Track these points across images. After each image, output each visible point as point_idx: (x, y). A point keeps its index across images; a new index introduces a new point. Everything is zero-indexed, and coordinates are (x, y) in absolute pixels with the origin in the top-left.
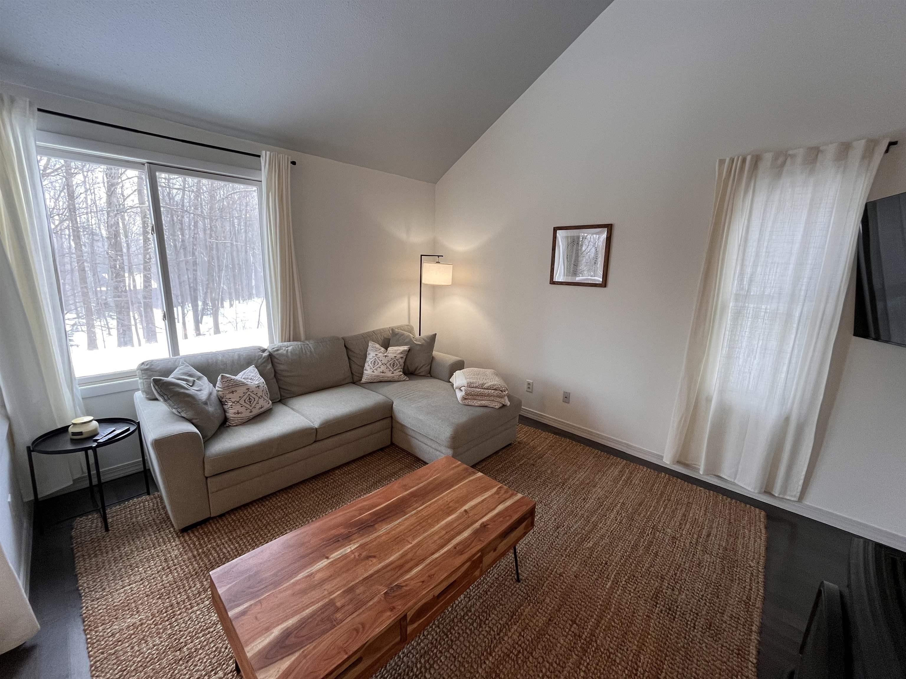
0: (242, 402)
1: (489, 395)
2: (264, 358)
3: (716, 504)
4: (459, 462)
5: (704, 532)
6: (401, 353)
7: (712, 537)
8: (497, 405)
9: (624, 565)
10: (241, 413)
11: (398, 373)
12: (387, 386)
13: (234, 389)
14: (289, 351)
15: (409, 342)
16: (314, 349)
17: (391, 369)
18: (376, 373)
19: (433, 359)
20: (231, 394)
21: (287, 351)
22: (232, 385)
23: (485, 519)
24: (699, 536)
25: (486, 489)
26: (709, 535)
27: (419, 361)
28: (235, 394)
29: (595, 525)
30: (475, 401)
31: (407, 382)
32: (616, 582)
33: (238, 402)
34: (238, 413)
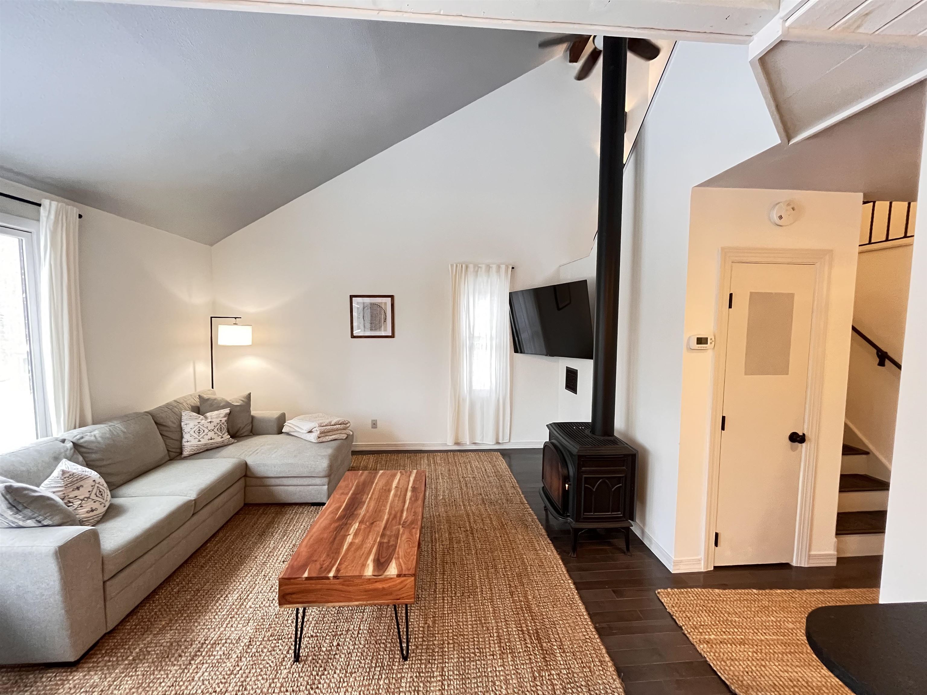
0: (93, 496)
1: (337, 430)
2: (71, 449)
3: (480, 457)
4: (361, 471)
5: (483, 469)
6: (225, 417)
7: (488, 470)
8: (344, 436)
9: (462, 497)
10: (96, 509)
11: (227, 437)
12: (222, 450)
13: (78, 485)
14: (97, 435)
15: (227, 405)
16: (125, 428)
17: (220, 434)
18: (203, 441)
19: (253, 418)
20: (77, 491)
21: (95, 436)
22: (77, 480)
23: (410, 485)
24: (483, 472)
25: (394, 476)
26: (486, 470)
27: (241, 422)
28: (81, 489)
29: (436, 488)
30: (327, 437)
31: (236, 444)
32: (464, 505)
33: (88, 498)
34: (92, 511)
